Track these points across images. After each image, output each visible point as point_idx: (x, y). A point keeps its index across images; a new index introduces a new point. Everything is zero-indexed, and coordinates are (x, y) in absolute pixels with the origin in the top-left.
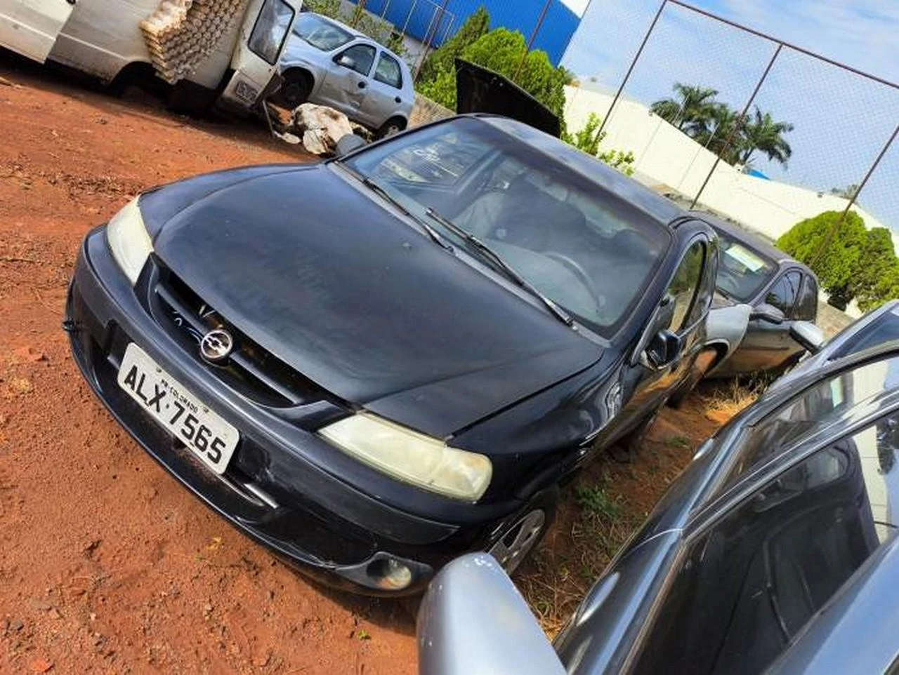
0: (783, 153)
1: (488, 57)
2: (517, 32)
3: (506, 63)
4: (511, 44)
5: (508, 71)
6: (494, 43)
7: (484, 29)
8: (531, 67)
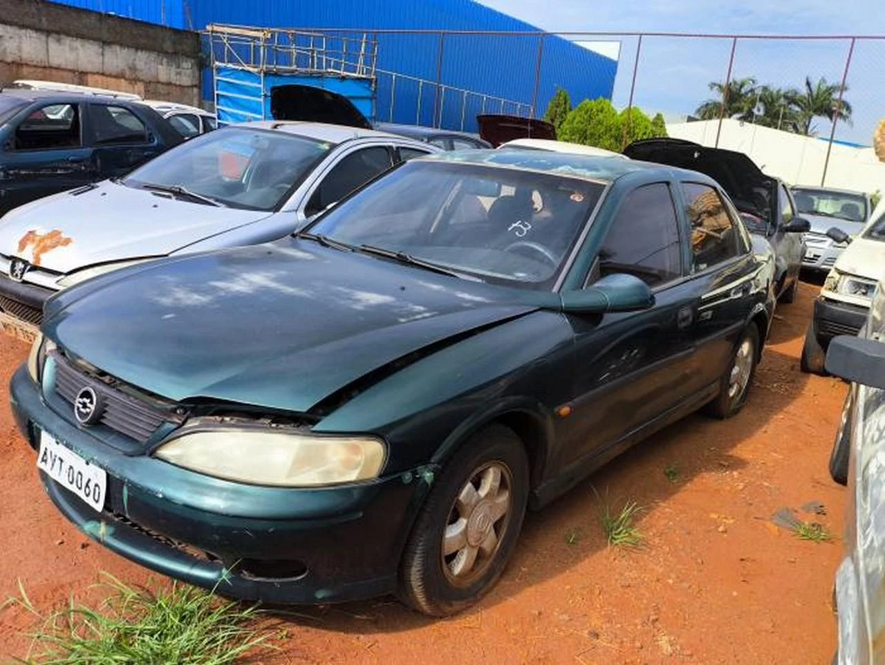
0: (844, 112)
1: (586, 131)
2: (601, 98)
3: (606, 131)
4: (602, 111)
5: (612, 136)
6: (586, 117)
7: (568, 107)
8: (632, 125)
